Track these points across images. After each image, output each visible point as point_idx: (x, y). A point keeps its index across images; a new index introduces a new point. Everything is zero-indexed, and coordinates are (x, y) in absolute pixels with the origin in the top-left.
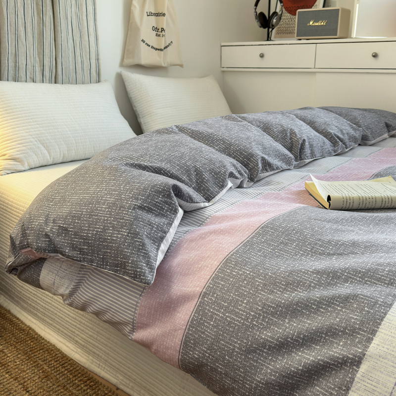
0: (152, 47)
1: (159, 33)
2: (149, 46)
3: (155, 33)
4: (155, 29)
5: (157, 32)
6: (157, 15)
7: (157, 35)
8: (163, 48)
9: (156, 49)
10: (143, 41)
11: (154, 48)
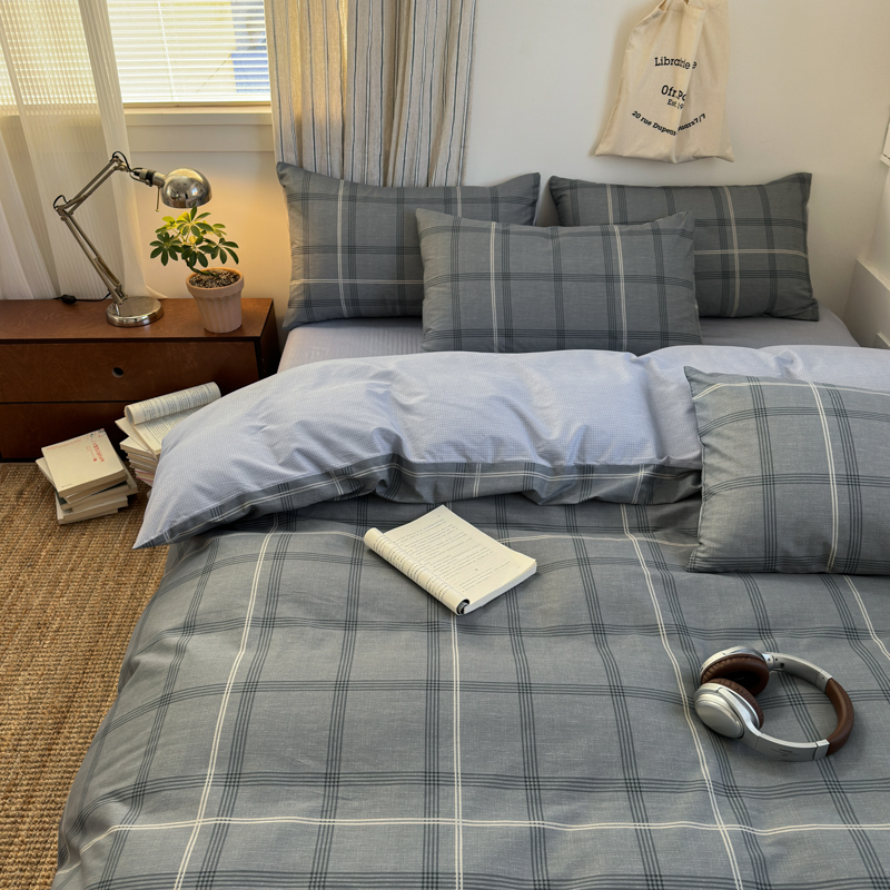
0: (656, 126)
1: (674, 99)
2: (650, 123)
3: (667, 97)
4: (668, 91)
5: (671, 97)
6: (677, 62)
7: (670, 103)
8: (676, 130)
9: (664, 130)
10: (636, 115)
11: (660, 128)
